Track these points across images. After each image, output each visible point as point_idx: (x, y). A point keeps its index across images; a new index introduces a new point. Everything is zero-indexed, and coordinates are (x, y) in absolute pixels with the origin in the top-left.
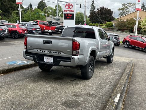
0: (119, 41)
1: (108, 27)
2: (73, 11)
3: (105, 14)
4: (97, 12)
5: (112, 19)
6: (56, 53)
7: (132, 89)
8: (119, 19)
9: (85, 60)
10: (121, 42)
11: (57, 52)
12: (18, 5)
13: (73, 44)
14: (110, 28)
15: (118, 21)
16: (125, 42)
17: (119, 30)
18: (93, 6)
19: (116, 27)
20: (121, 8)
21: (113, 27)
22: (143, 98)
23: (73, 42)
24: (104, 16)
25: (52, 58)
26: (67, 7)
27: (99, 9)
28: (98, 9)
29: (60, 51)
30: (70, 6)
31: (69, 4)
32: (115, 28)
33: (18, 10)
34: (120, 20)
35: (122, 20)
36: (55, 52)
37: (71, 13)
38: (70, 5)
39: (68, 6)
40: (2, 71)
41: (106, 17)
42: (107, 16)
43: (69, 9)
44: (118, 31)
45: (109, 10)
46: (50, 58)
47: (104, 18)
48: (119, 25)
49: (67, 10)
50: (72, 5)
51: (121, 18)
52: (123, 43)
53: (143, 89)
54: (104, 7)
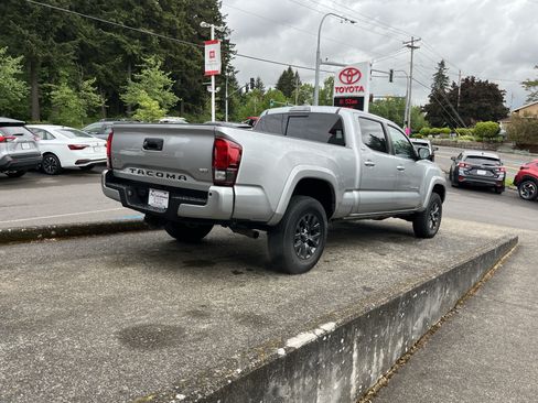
0: (501, 176)
1: (481, 136)
2: (361, 89)
3: (476, 98)
4: (450, 94)
5: (502, 114)
6: (174, 177)
7: (458, 326)
8: (521, 114)
9: (269, 205)
10: (510, 179)
11: (177, 175)
12: (210, 76)
13: (215, 146)
14: (489, 142)
15: (518, 118)
16: (522, 179)
17: (521, 147)
18: (441, 78)
19: (510, 137)
20: (533, 80)
21: (499, 139)
22: (487, 360)
23: (216, 140)
24: (471, 106)
25: (167, 195)
26: (344, 79)
27: (458, 84)
28: (454, 84)
29: (185, 172)
30: (353, 75)
31: (350, 69)
32: (506, 141)
33: (209, 90)
34: (526, 115)
35: (530, 114)
36: (171, 174)
37: (355, 94)
38: (354, 72)
39: (348, 76)
40: (54, 229)
41: (480, 108)
42: (484, 104)
43: (350, 82)
44: (516, 151)
45: (493, 88)
46: (162, 194)
47: (472, 110)
48: (519, 131)
49: (343, 86)
50: (358, 72)
51: (528, 110)
52: (515, 183)
53: (505, 330)
54: (473, 78)
